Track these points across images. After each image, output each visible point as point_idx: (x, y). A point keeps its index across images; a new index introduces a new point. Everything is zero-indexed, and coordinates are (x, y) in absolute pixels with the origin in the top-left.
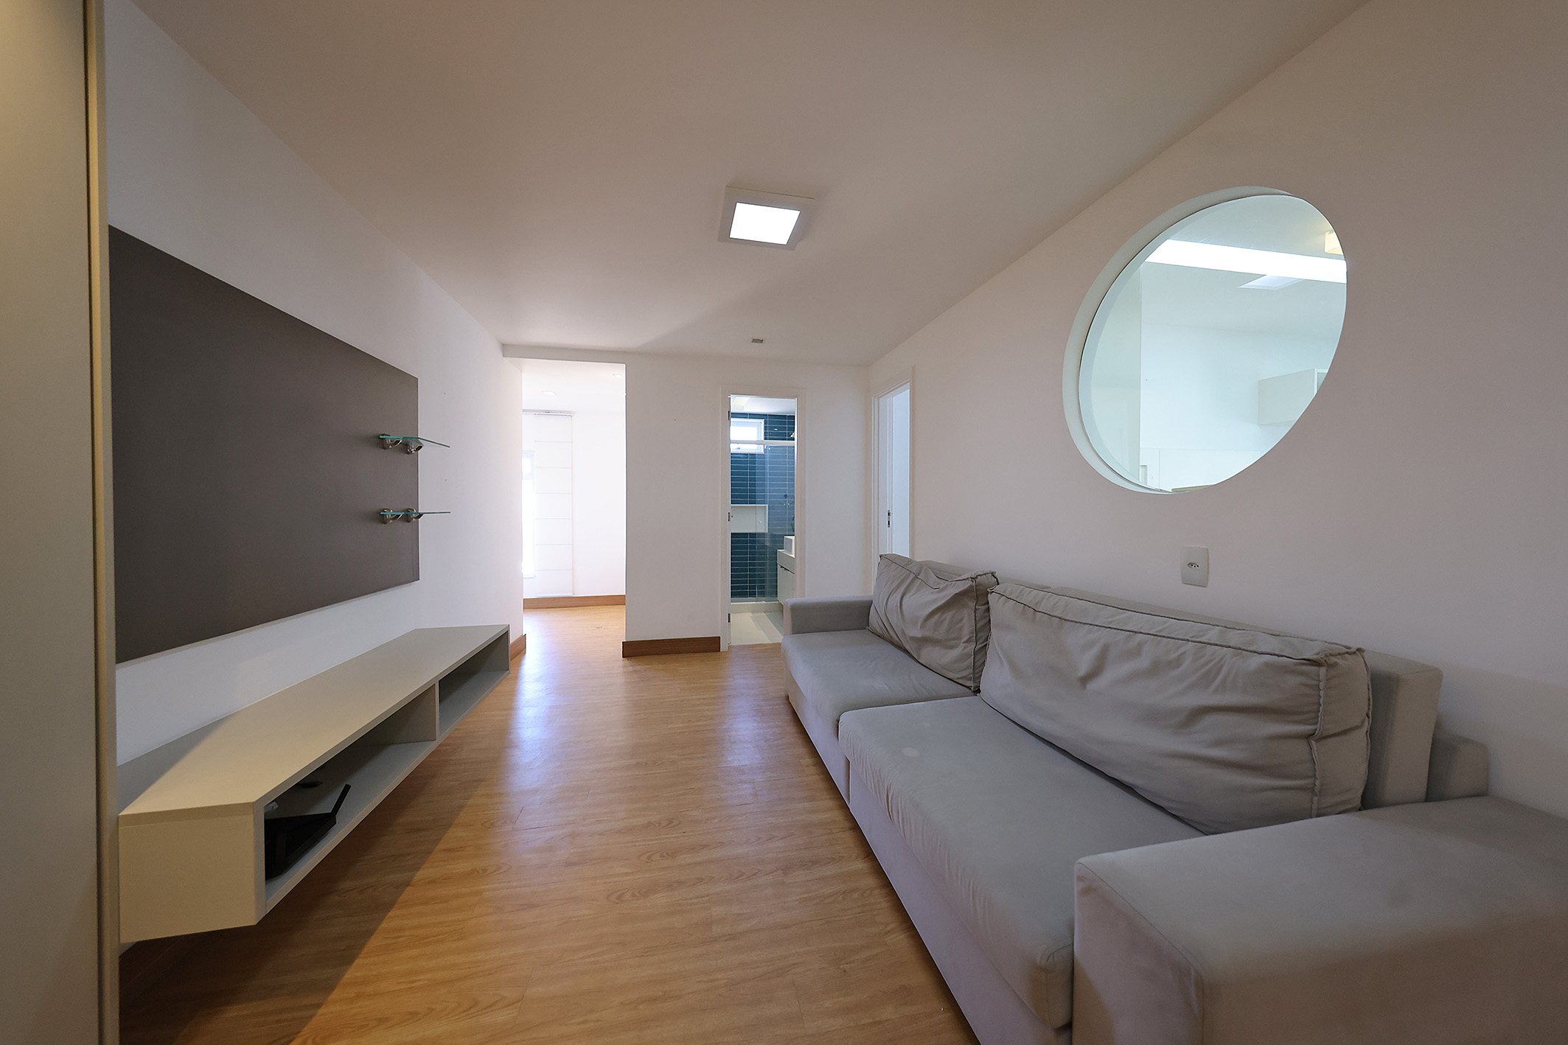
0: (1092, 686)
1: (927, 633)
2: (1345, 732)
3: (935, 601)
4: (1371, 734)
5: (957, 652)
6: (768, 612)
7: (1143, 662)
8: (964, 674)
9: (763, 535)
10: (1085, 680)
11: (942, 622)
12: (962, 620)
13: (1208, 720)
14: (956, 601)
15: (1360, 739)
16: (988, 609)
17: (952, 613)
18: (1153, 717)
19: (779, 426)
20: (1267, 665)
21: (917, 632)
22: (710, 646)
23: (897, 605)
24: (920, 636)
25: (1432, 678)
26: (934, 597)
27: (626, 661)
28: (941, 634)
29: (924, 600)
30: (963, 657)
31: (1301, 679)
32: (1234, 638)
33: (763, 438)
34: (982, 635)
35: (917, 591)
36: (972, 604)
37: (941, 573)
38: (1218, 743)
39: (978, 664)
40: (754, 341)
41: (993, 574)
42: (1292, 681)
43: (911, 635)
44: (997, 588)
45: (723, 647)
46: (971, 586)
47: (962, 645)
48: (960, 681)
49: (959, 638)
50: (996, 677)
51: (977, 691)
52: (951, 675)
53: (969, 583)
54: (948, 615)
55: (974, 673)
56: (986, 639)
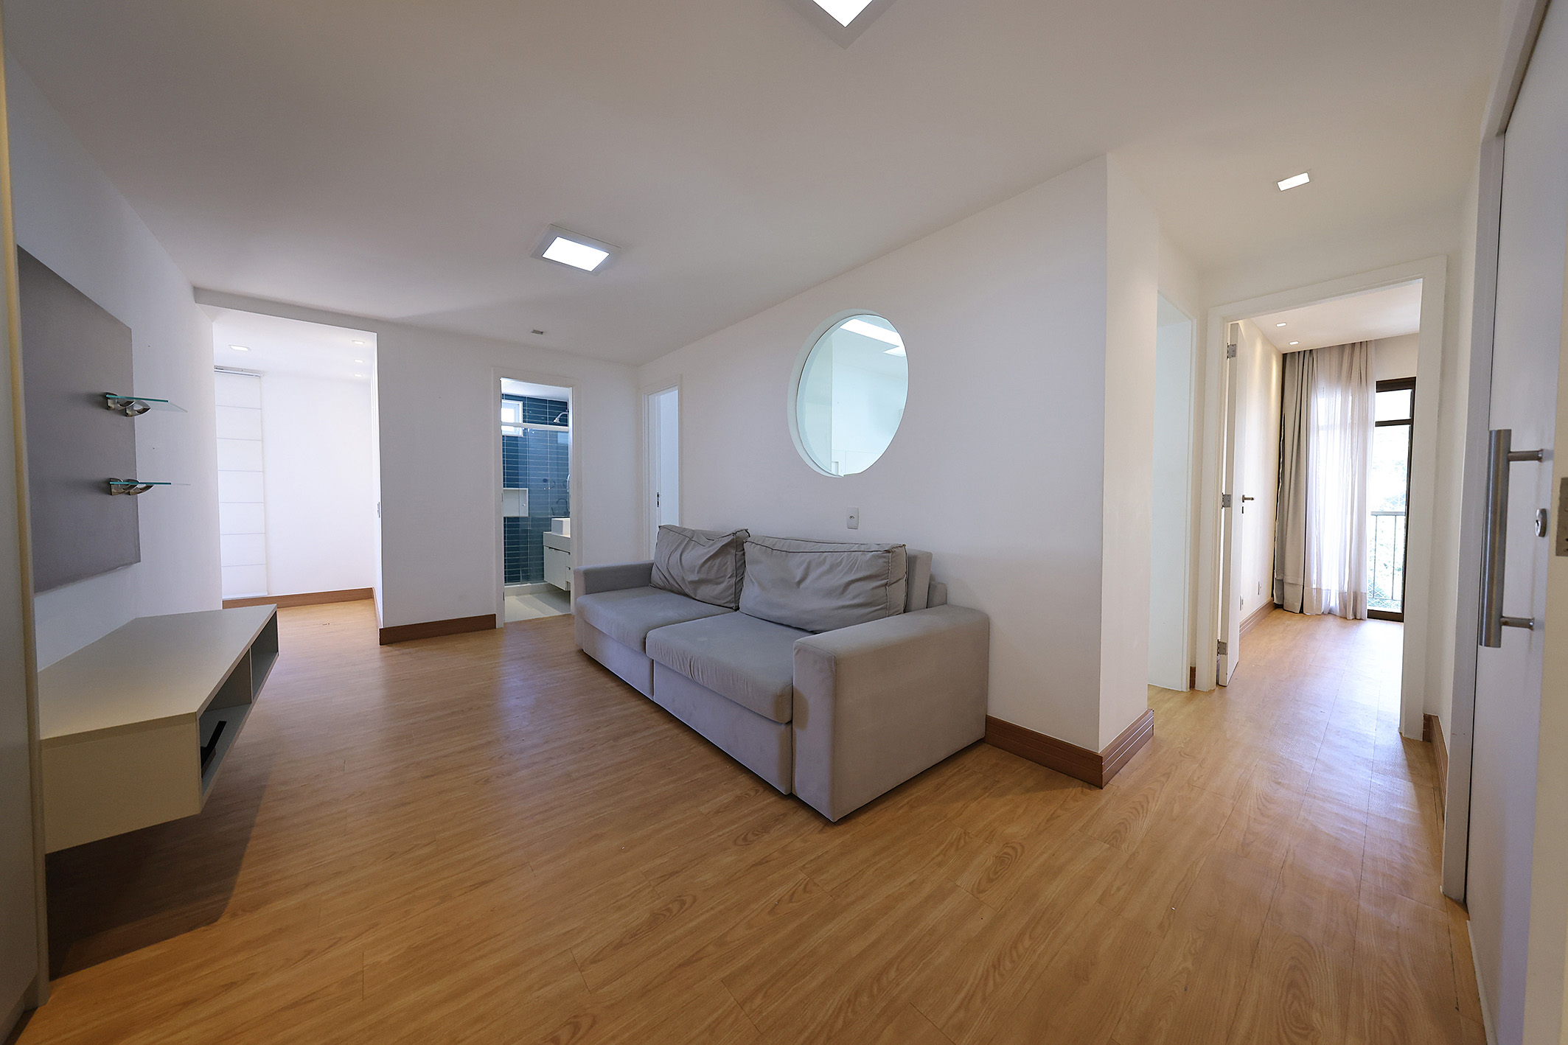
0: (803, 586)
1: (703, 576)
2: (898, 581)
3: (707, 553)
4: (907, 581)
5: (723, 586)
6: (534, 593)
7: (826, 567)
8: (728, 599)
9: (524, 518)
10: (800, 582)
11: (713, 567)
12: (726, 563)
13: (853, 586)
14: (723, 550)
15: (903, 583)
16: (744, 554)
17: (719, 560)
18: (830, 593)
19: (538, 410)
20: (873, 556)
21: (694, 577)
22: (486, 624)
23: (677, 562)
24: (697, 579)
25: (929, 556)
26: (706, 551)
27: (386, 648)
28: (712, 575)
29: (697, 555)
30: (729, 588)
31: (884, 560)
32: (863, 548)
33: (521, 420)
34: (740, 571)
35: (692, 549)
36: (733, 551)
37: (710, 537)
38: (854, 597)
39: (737, 591)
40: (535, 332)
41: (746, 531)
42: (881, 561)
43: (689, 580)
44: (749, 540)
45: (499, 624)
46: (733, 539)
47: (727, 580)
48: (726, 605)
49: (725, 576)
50: (750, 595)
51: (737, 609)
52: (719, 602)
53: (731, 537)
54: (717, 561)
55: (735, 598)
56: (743, 574)
